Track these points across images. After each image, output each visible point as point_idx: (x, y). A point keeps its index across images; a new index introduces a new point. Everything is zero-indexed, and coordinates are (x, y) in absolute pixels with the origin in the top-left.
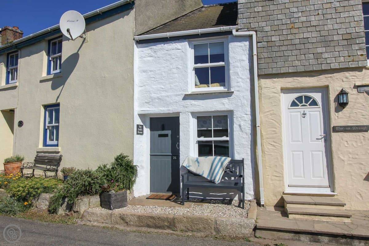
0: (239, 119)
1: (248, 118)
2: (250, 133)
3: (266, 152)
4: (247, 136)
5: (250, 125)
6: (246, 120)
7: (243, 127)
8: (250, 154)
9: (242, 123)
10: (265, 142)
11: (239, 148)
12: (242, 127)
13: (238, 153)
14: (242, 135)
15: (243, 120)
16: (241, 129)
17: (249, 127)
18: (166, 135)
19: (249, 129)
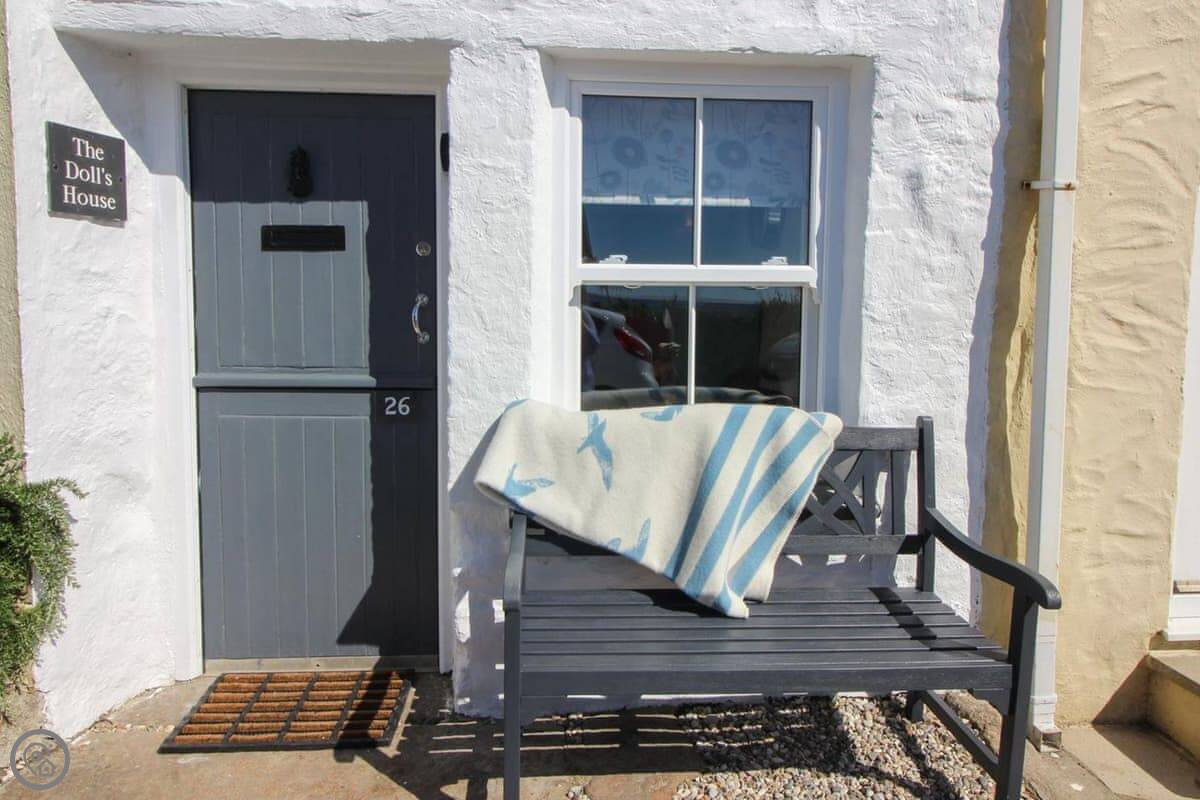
0: (915, 128)
1: (983, 122)
4: (958, 260)
5: (987, 180)
6: (959, 141)
7: (938, 189)
8: (963, 387)
9: (934, 162)
11: (892, 346)
12: (932, 190)
13: (887, 381)
14: (921, 251)
15: (940, 139)
16: (920, 205)
17: (978, 196)
18: (330, 238)
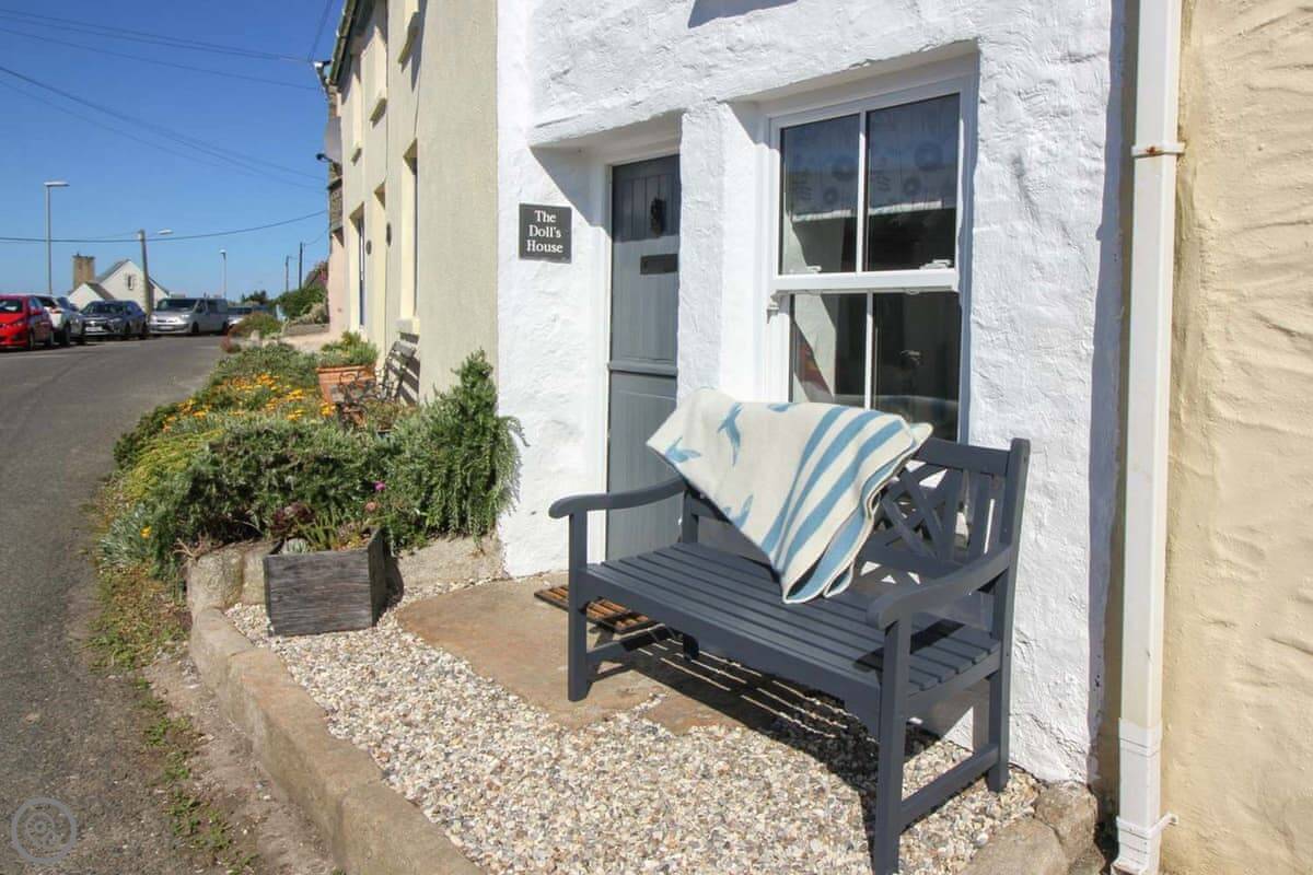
0: (1019, 107)
1: (1090, 83)
2: (1099, 221)
3: (1220, 407)
4: (1072, 255)
6: (1063, 113)
7: (1044, 173)
9: (1036, 143)
10: (1217, 305)
11: (1003, 356)
12: (1036, 174)
13: (996, 394)
14: (1028, 246)
15: (1044, 114)
16: (1025, 193)
17: (1091, 174)
19: (1086, 184)
